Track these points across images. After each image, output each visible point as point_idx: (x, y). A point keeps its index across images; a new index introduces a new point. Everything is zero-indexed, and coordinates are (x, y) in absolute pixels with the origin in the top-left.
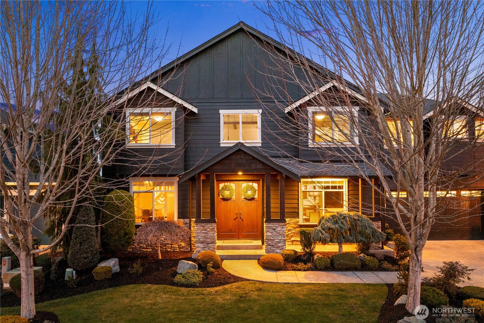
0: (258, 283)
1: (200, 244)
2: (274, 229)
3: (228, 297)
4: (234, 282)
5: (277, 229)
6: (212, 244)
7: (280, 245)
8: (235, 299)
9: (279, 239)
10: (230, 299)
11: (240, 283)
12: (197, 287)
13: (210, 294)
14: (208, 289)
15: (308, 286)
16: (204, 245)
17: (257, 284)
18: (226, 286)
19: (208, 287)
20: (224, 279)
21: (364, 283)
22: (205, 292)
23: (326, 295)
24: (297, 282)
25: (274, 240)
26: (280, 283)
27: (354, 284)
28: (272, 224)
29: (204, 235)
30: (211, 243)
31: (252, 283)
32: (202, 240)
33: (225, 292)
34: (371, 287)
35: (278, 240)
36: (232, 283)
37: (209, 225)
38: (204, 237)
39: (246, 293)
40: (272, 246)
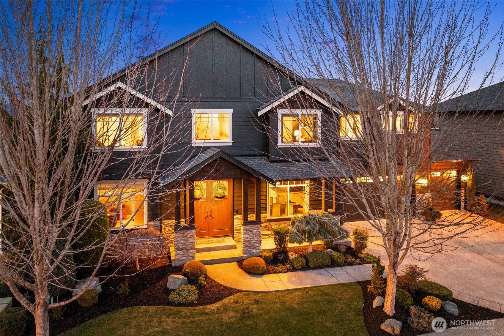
0: (251, 293)
1: (179, 252)
2: (250, 231)
3: (232, 314)
4: (230, 295)
5: (254, 231)
6: (192, 251)
7: (256, 245)
8: (239, 316)
9: (256, 240)
10: (235, 317)
11: (236, 295)
12: (196, 305)
13: (212, 312)
14: (208, 306)
15: (297, 293)
16: (184, 252)
17: (253, 296)
18: (225, 301)
19: (207, 304)
20: (219, 292)
21: (340, 283)
22: (207, 311)
23: (316, 301)
24: (286, 289)
25: (251, 241)
26: (272, 292)
27: (333, 285)
28: (249, 226)
29: (184, 242)
30: (191, 249)
31: (246, 295)
32: (181, 247)
33: (226, 308)
34: (348, 288)
35: (254, 241)
36: (228, 296)
37: (189, 232)
38: (184, 244)
39: (247, 308)
40: (250, 247)
